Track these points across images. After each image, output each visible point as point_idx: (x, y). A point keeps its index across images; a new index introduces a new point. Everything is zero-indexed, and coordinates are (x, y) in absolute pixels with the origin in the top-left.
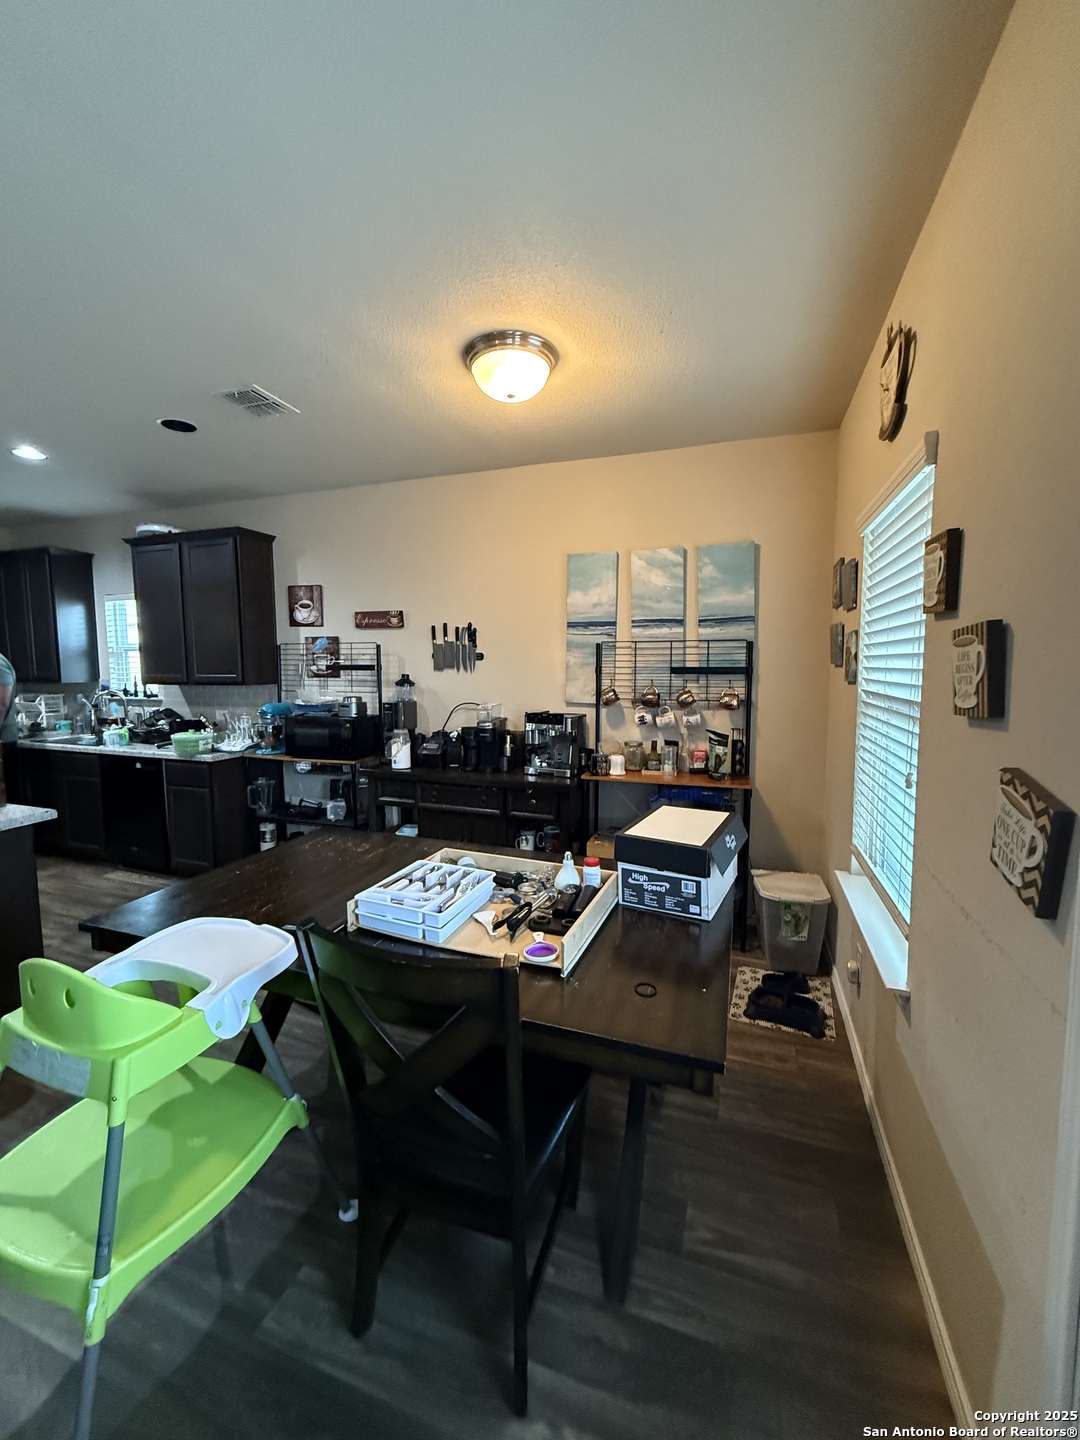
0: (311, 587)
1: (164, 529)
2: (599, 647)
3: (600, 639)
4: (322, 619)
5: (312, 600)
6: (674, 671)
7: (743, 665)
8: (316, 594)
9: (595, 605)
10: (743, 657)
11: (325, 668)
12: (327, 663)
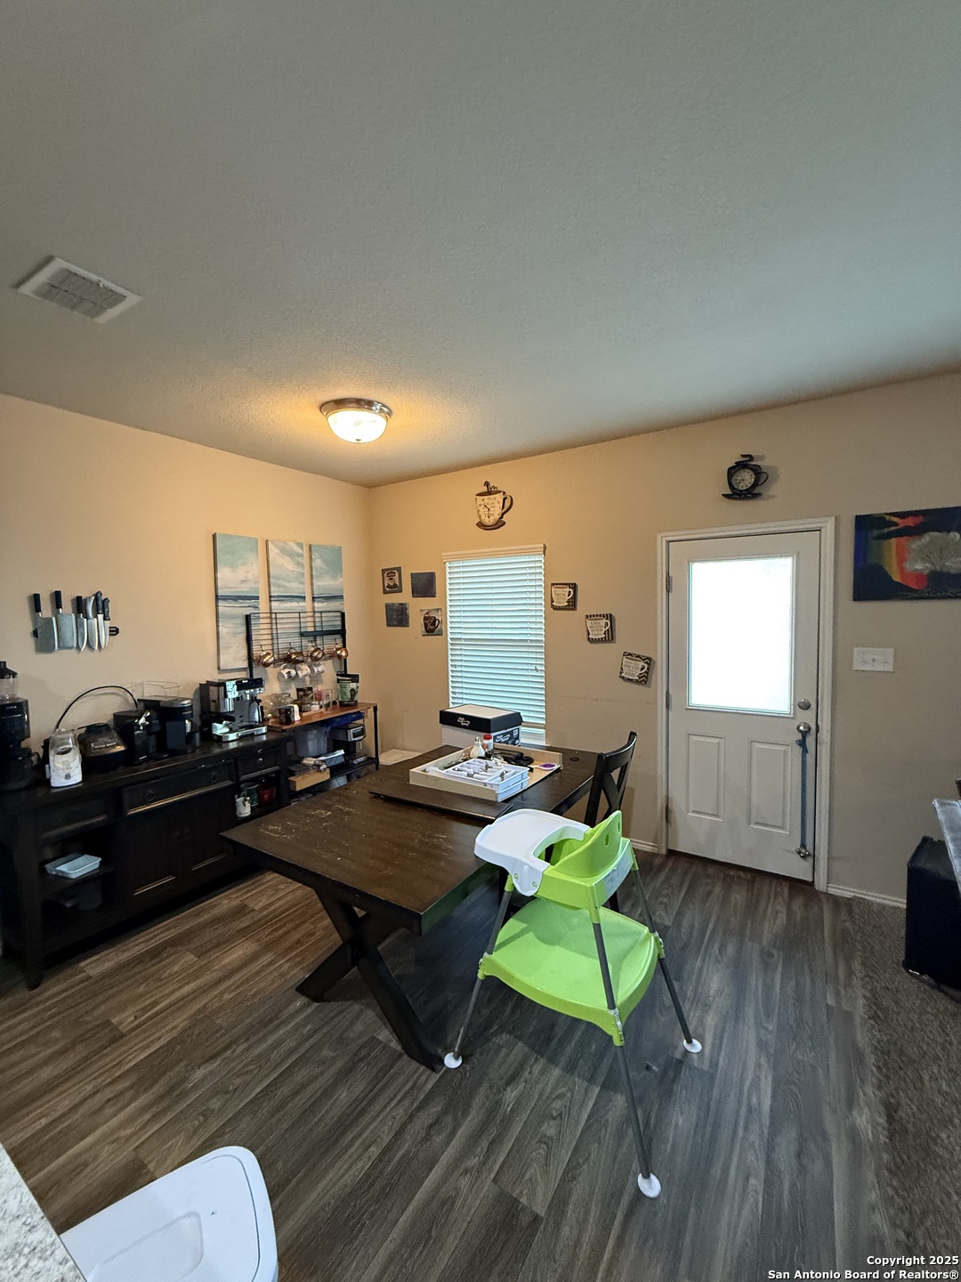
2: (248, 618)
6: (302, 635)
7: (339, 628)
9: (243, 581)
10: (339, 623)
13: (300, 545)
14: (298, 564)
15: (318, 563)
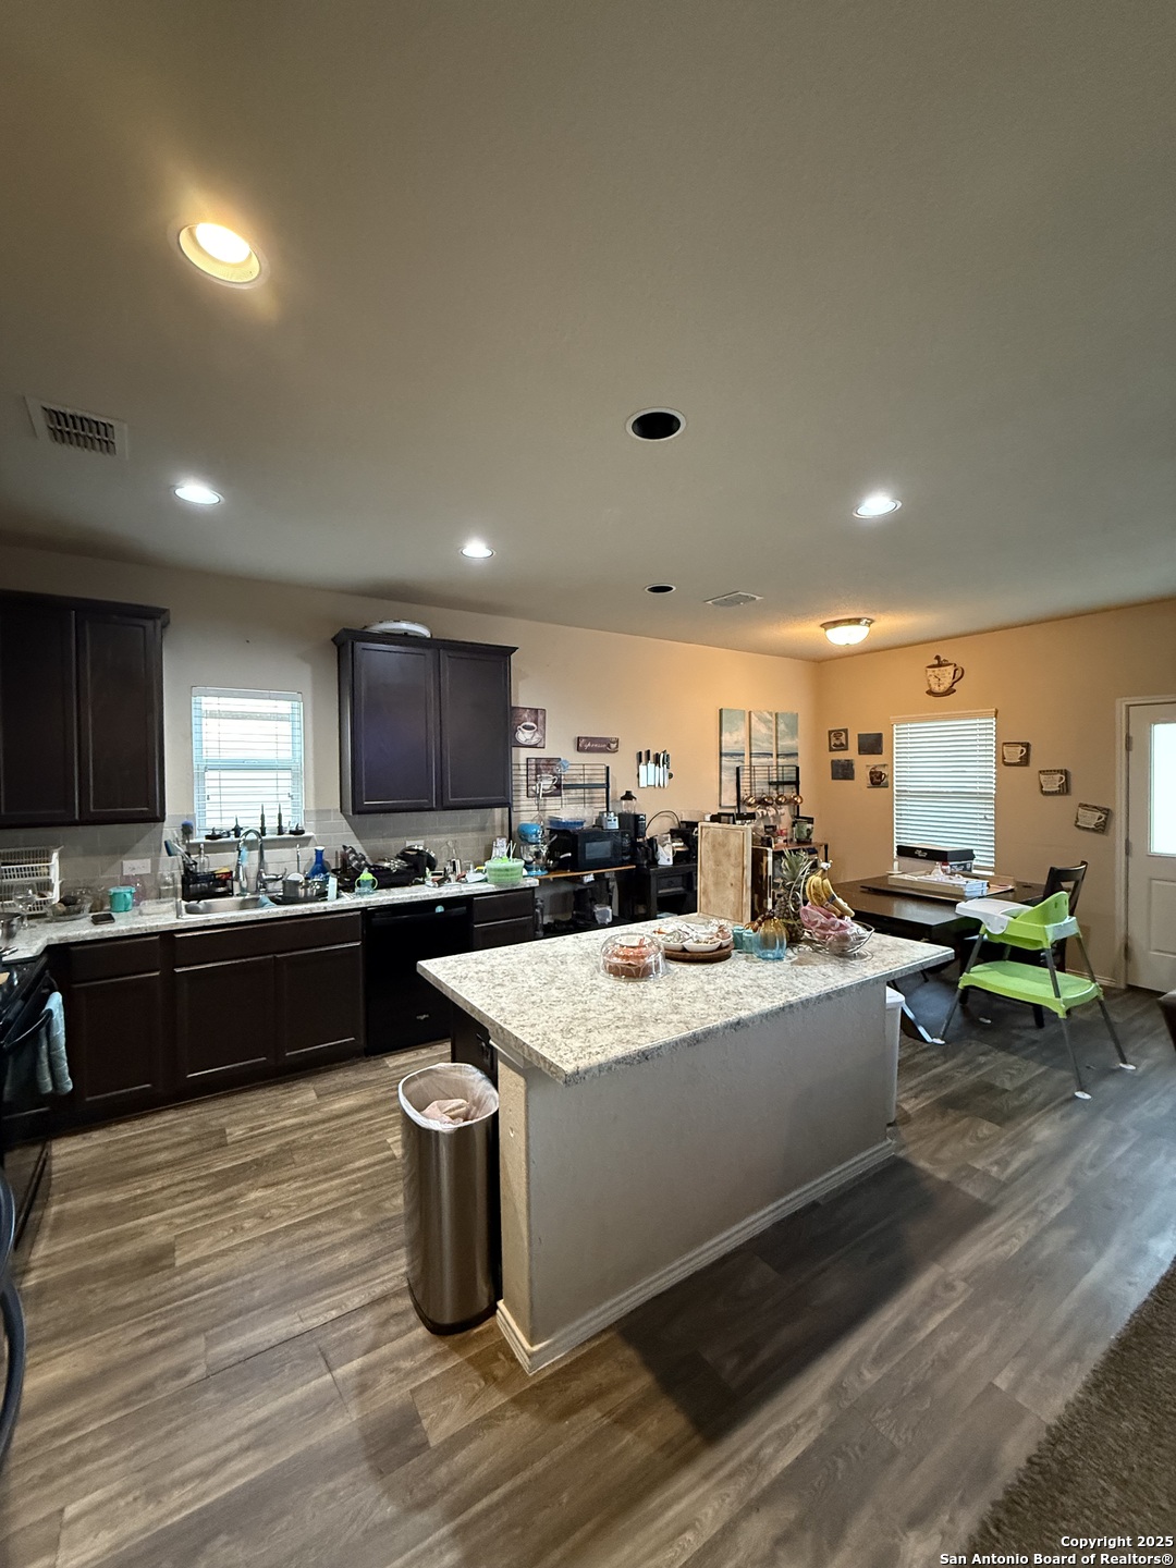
0: (535, 709)
2: (738, 769)
3: (738, 764)
4: (544, 741)
5: (536, 722)
6: (770, 784)
7: (794, 780)
8: (540, 717)
9: (736, 742)
10: (795, 775)
11: (548, 787)
12: (551, 782)
13: (771, 714)
14: (769, 728)
15: (782, 727)
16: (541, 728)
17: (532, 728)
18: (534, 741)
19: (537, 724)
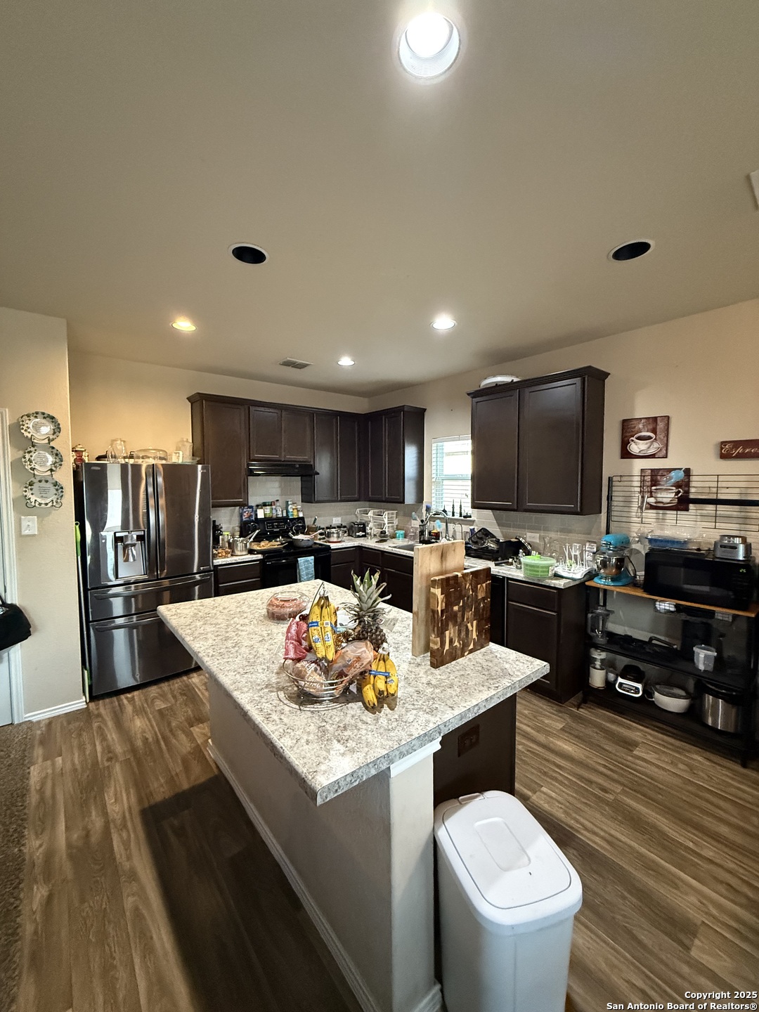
0: (655, 419)
1: (507, 379)
4: (667, 450)
5: (654, 431)
8: (661, 425)
11: (668, 500)
12: (673, 495)
16: (661, 436)
17: (650, 438)
18: (651, 451)
19: (655, 433)
